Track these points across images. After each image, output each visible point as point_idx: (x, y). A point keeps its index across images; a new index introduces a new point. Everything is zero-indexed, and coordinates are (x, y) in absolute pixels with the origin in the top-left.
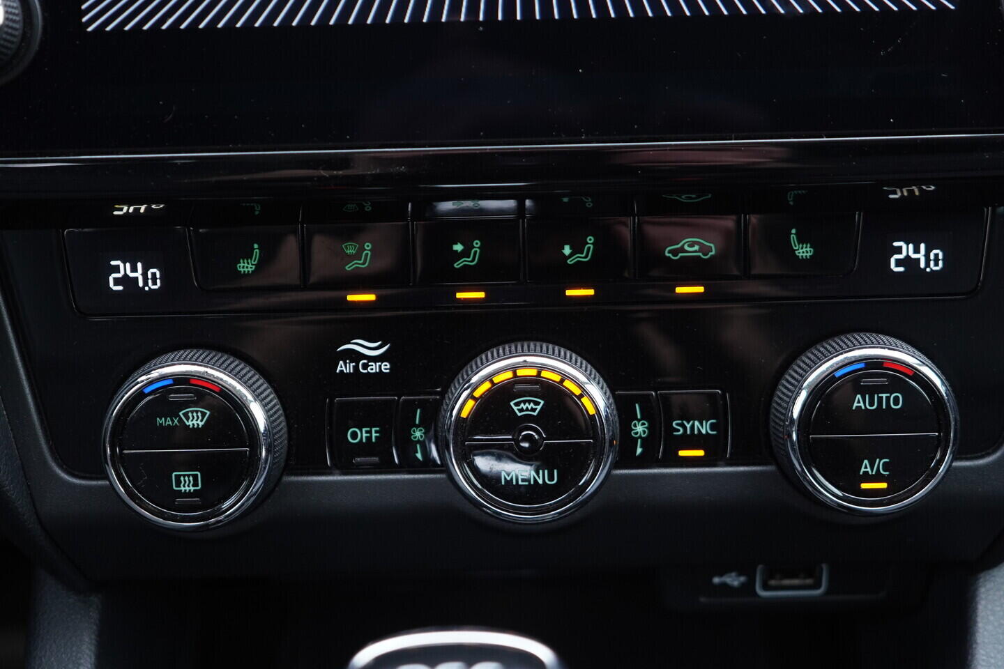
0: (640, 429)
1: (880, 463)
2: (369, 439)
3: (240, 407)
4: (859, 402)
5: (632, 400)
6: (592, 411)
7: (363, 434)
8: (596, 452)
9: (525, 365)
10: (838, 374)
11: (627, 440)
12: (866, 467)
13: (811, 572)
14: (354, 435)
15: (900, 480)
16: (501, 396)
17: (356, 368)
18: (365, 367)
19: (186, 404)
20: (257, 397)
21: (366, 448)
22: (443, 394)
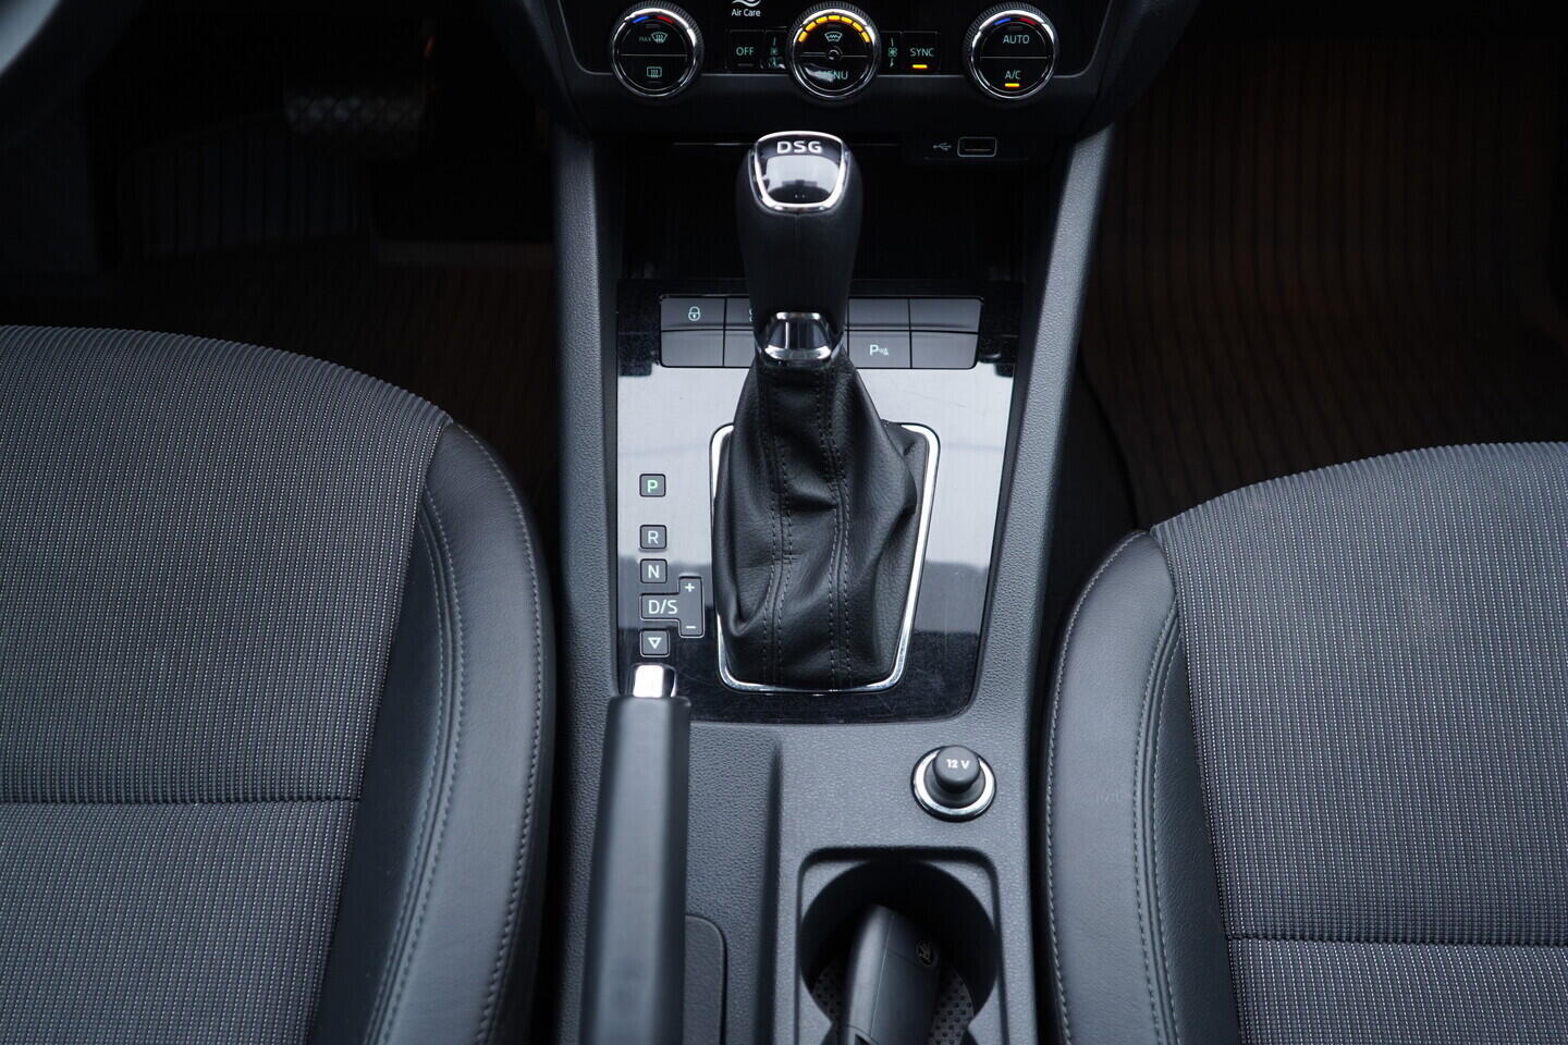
0: (893, 52)
1: (1016, 73)
2: (748, 53)
3: (682, 31)
4: (1007, 39)
5: (889, 36)
6: (867, 40)
7: (745, 51)
8: (869, 61)
9: (833, 14)
10: (997, 24)
11: (886, 58)
12: (1008, 75)
13: (989, 144)
14: (740, 51)
15: (1026, 83)
16: (821, 29)
17: (742, 13)
18: (747, 13)
19: (656, 30)
20: (691, 27)
21: (745, 58)
22: (788, 30)
